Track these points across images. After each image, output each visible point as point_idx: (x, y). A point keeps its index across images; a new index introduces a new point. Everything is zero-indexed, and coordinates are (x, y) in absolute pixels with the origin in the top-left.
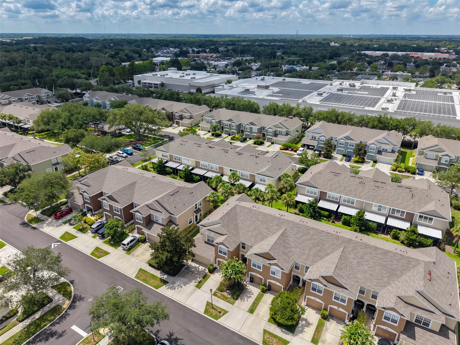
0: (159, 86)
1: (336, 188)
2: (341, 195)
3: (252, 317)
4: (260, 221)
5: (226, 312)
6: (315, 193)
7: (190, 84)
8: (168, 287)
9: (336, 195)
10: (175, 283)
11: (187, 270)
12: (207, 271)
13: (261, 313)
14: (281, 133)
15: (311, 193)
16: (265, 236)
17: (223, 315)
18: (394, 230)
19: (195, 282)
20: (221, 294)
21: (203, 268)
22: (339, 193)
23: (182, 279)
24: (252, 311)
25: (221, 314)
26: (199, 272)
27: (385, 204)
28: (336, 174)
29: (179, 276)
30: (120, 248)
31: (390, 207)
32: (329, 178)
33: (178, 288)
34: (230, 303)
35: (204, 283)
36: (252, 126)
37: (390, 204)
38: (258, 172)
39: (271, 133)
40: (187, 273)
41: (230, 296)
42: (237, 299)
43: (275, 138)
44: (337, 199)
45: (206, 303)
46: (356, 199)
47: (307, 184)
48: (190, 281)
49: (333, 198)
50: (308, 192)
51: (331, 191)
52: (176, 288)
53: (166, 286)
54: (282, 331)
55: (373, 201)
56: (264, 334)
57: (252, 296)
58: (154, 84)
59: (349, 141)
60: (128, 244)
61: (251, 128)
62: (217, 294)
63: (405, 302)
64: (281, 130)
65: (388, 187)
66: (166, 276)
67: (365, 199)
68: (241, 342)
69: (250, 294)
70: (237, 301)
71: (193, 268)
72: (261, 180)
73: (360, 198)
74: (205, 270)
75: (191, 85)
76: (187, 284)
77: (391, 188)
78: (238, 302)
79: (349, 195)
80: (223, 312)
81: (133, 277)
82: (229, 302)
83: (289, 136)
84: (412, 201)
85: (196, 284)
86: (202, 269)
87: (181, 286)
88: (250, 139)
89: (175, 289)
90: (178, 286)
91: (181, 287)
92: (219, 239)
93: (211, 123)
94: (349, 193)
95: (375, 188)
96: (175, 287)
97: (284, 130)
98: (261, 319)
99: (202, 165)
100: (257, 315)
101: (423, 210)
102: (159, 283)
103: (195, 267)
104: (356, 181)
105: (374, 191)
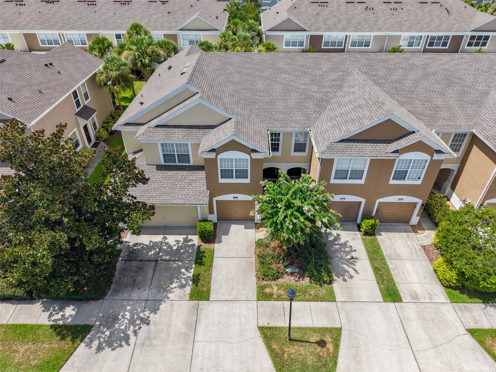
1: (335, 25)
2: (348, 34)
3: (408, 309)
5: (336, 333)
6: (301, 44)
8: (96, 343)
9: (337, 36)
10: (115, 319)
11: (134, 263)
12: (195, 240)
13: (418, 289)
15: (294, 44)
16: (321, 100)
17: (337, 347)
19: (183, 286)
20: (280, 287)
21: (181, 238)
22: (344, 30)
23: (135, 295)
24: (391, 294)
25: (330, 346)
26: (176, 254)
27: (420, 30)
28: (322, 4)
29: (116, 291)
31: (427, 34)
32: (314, 12)
33: (135, 333)
34: (323, 300)
35: (210, 275)
37: (428, 29)
38: (180, 28)
40: (140, 269)
41: (307, 280)
42: (331, 283)
44: (340, 44)
45: (258, 333)
46: (372, 34)
47: (285, 27)
48: (164, 289)
49: (333, 44)
50: (287, 44)
51: (329, 29)
52: (130, 332)
53: (89, 345)
55: (401, 30)
56: (481, 343)
57: (354, 254)
62: (268, 290)
65: (409, 7)
66: (70, 311)
67: (388, 29)
69: (349, 253)
70: (335, 285)
71: (149, 248)
73: (379, 30)
74: (186, 240)
76: (160, 301)
77: (414, 8)
78: (338, 286)
79: (362, 30)
80: (328, 339)
82: (317, 298)
84: (451, 18)
85: (188, 289)
86: (178, 242)
87: (142, 319)
89: (127, 339)
90: (132, 322)
91: (146, 321)
95: (392, 12)
96: (124, 331)
98: (433, 306)
100: (412, 297)
101: (474, 26)
103: (154, 245)
104: (359, 8)
105: (393, 17)
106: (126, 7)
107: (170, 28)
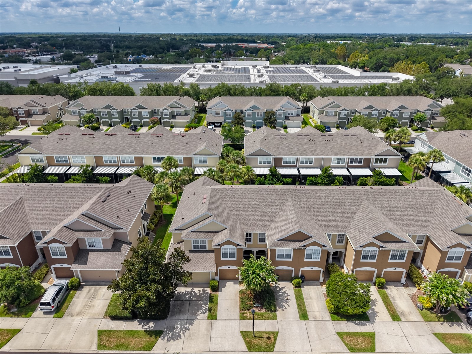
1: (290, 151)
2: (298, 157)
3: (311, 323)
4: (255, 200)
5: (276, 334)
6: (269, 162)
7: (15, 78)
8: (166, 338)
9: (293, 158)
10: (173, 328)
11: (179, 302)
12: (208, 290)
13: (317, 314)
14: (179, 114)
15: (265, 162)
17: (275, 339)
18: (361, 178)
19: (204, 313)
20: (251, 313)
21: (201, 289)
22: (295, 155)
23: (181, 317)
24: (304, 316)
25: (272, 339)
26: (199, 297)
27: (343, 155)
28: (282, 137)
29: (172, 315)
31: (348, 157)
32: (277, 142)
33: (184, 334)
34: (271, 319)
35: (217, 308)
36: (140, 110)
37: (348, 154)
38: (194, 153)
39: (167, 115)
40: (182, 305)
41: (264, 310)
42: (275, 311)
43: (173, 121)
44: (294, 162)
45: (240, 334)
46: (314, 157)
47: (259, 153)
48: (195, 314)
49: (289, 162)
50: (260, 162)
51: (286, 154)
52: (181, 333)
53: (163, 339)
54: (356, 324)
55: (331, 155)
56: (342, 338)
57: (289, 297)
59: (257, 111)
60: (54, 300)
61: (140, 113)
62: (245, 315)
63: (458, 234)
64: (178, 110)
65: (337, 139)
66: (151, 324)
67: (323, 154)
69: (286, 296)
70: (277, 313)
71: (185, 294)
72: (200, 162)
73: (318, 155)
74: (204, 290)
75: (18, 78)
76: (194, 320)
77: (340, 139)
78: (279, 313)
79: (306, 155)
80: (272, 336)
81: (93, 350)
82: (268, 319)
83: (189, 116)
84: (363, 146)
85: (206, 314)
86: (200, 291)
87: (186, 328)
88: (142, 126)
89: (180, 336)
90: (181, 329)
91: (188, 329)
93: (79, 114)
94: (305, 153)
95: (326, 142)
96: (178, 333)
97: (182, 110)
98: (323, 322)
99: (106, 161)
100: (314, 318)
102: (146, 339)
103: (188, 293)
104: (305, 140)
105: (327, 145)
106: (160, 139)
107: (188, 154)
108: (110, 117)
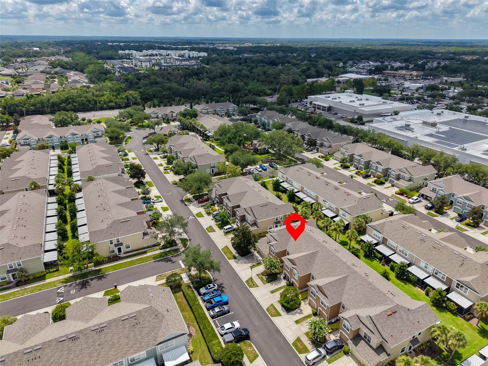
0: (326, 109)
1: (396, 238)
2: (398, 245)
3: (271, 295)
5: (257, 286)
6: (380, 238)
7: (355, 110)
10: (240, 260)
11: (251, 256)
14: (404, 178)
15: (377, 236)
18: (428, 287)
19: (251, 265)
20: (261, 277)
21: (261, 259)
23: (245, 260)
24: (272, 292)
25: (254, 286)
26: (257, 260)
27: (431, 264)
29: (244, 258)
30: (222, 231)
31: (434, 268)
33: (240, 264)
34: (263, 283)
35: (256, 267)
36: (378, 165)
37: (435, 265)
38: (342, 208)
39: (394, 176)
40: (250, 258)
41: (266, 280)
43: (396, 181)
44: (394, 247)
45: (250, 277)
46: (409, 252)
47: (374, 228)
48: (249, 263)
49: (392, 246)
50: (374, 234)
51: (391, 239)
53: (234, 260)
54: (282, 309)
55: (422, 258)
56: (271, 305)
57: (279, 285)
58: (323, 107)
59: (468, 202)
60: (227, 229)
61: (377, 167)
62: (259, 275)
63: (360, 321)
64: (404, 174)
65: (444, 251)
66: (237, 255)
67: (416, 254)
68: (255, 303)
70: (268, 284)
71: (256, 256)
72: (343, 215)
75: (356, 111)
76: (247, 263)
77: (446, 253)
79: (404, 247)
81: (220, 249)
83: (411, 183)
84: (458, 268)
88: (374, 177)
90: (241, 262)
91: (242, 264)
92: (274, 242)
94: (405, 245)
95: (432, 248)
96: (239, 262)
97: (407, 176)
98: (274, 298)
99: (305, 191)
101: (462, 279)
102: (232, 257)
103: (257, 257)
108: (359, 163)
